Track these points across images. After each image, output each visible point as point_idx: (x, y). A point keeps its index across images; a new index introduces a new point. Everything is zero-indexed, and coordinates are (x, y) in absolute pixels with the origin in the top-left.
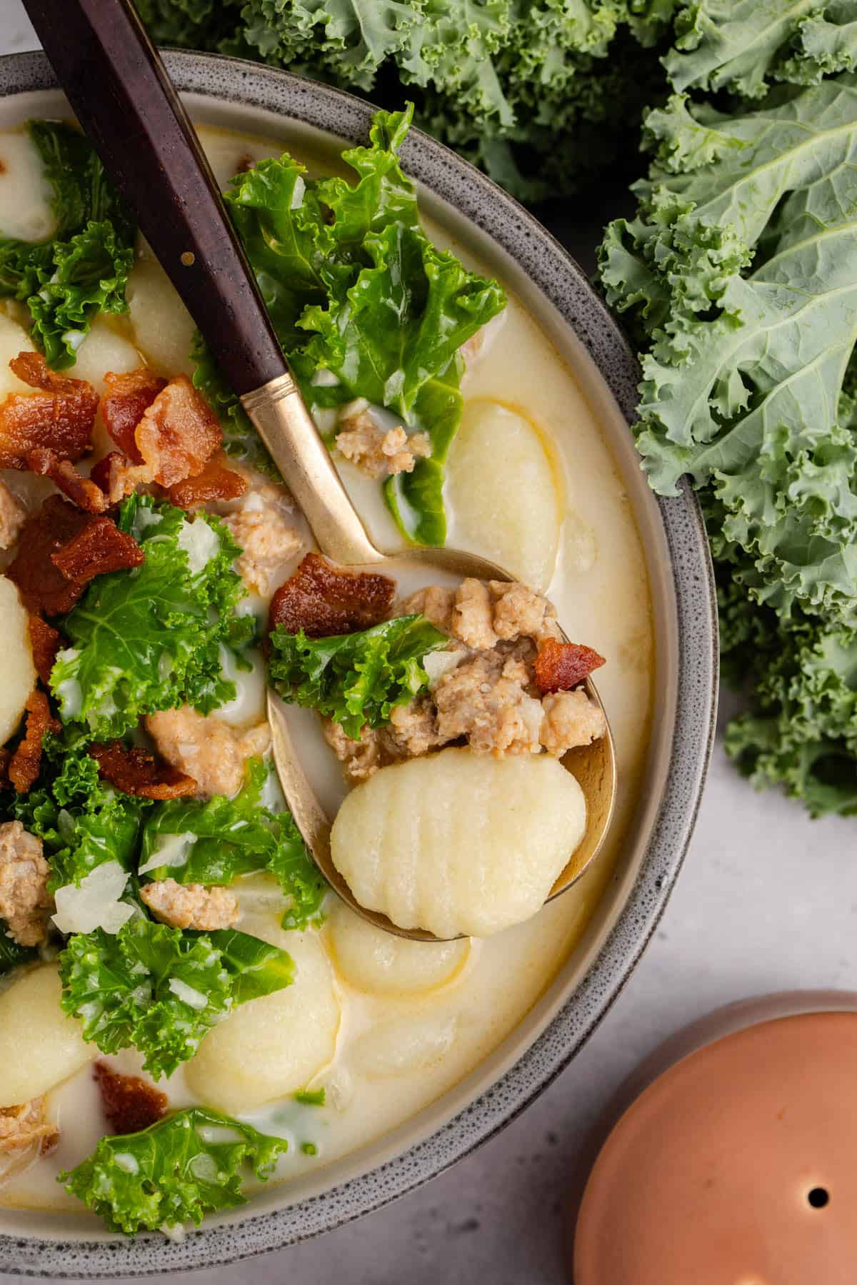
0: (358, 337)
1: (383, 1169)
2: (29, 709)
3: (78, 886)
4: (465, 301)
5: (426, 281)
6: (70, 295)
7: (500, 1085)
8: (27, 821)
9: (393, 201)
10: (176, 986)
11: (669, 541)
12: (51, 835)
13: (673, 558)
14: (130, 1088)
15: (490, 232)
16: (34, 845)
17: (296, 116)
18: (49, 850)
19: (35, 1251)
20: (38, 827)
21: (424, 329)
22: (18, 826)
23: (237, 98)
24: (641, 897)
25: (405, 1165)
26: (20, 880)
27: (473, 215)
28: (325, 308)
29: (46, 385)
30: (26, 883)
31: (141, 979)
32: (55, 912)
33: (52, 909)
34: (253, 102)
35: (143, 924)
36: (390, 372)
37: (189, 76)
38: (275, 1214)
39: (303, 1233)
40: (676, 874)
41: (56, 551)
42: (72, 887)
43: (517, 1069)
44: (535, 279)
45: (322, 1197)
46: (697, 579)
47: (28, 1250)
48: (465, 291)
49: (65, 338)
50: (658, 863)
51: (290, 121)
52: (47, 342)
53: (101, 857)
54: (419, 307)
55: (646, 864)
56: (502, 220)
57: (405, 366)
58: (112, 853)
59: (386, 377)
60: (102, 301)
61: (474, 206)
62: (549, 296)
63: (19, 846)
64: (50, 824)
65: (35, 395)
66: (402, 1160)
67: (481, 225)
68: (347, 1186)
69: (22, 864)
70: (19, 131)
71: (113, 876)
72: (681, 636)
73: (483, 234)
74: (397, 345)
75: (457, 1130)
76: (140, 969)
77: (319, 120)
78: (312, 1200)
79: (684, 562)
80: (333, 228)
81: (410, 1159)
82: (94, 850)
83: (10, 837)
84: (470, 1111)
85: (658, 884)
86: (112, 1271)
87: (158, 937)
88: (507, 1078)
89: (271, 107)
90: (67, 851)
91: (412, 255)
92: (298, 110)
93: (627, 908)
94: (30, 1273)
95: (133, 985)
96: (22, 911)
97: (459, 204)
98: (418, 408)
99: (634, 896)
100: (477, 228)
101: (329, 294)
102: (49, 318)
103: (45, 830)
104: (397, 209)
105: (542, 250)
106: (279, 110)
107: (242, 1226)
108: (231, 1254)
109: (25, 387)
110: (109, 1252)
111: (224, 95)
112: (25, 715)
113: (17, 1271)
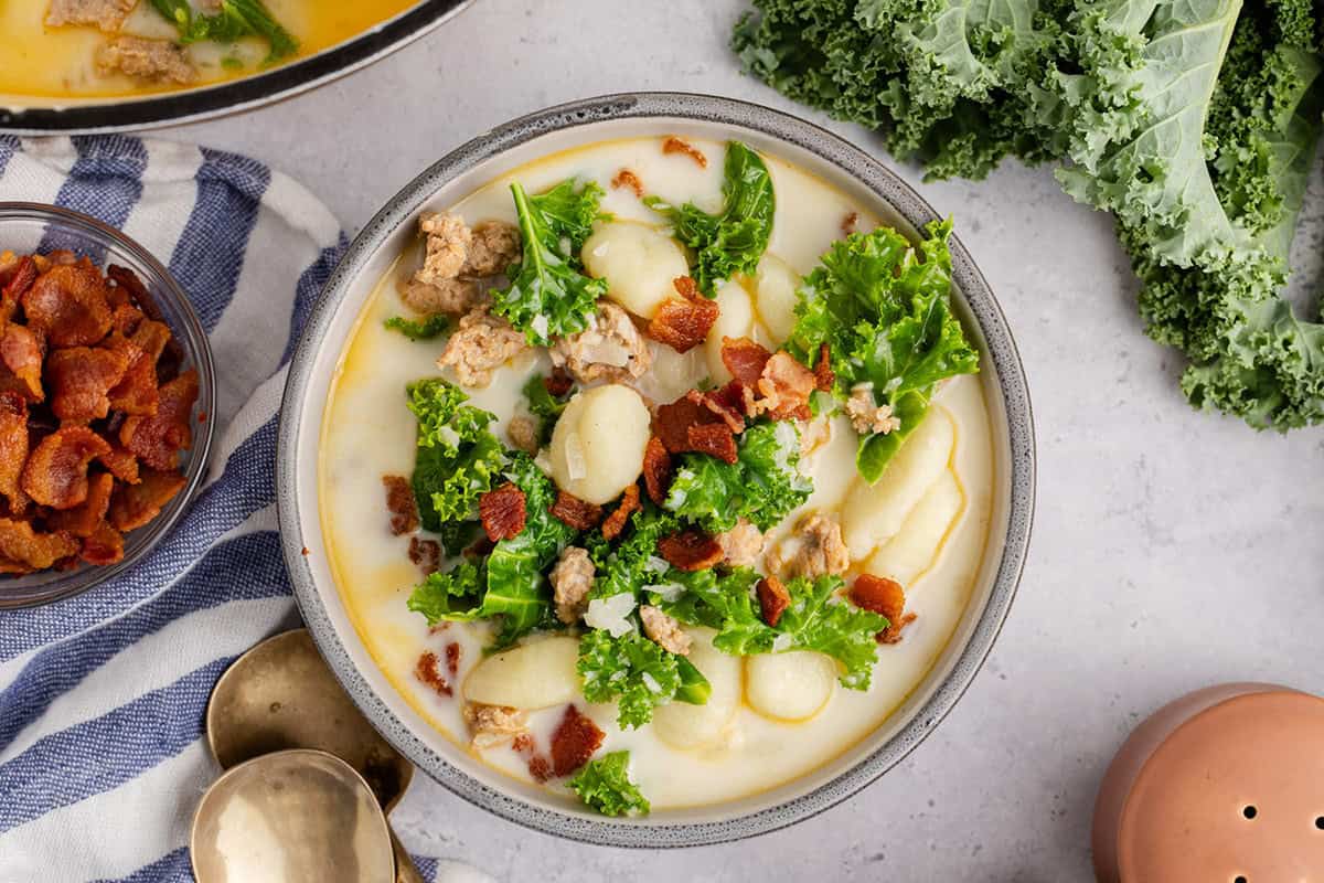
0: (885, 349)
1: (708, 825)
2: (627, 493)
3: (605, 601)
4: (956, 358)
5: (939, 335)
6: (723, 255)
7: (793, 803)
8: (591, 551)
9: (936, 277)
10: (646, 677)
11: (1010, 529)
12: (601, 565)
13: (1008, 539)
14: (585, 723)
15: (974, 310)
16: (590, 568)
17: (888, 200)
18: (598, 573)
19: (491, 796)
20: (596, 557)
21: (925, 362)
22: (585, 552)
23: (858, 176)
24: (915, 727)
25: (722, 827)
26: (575, 585)
27: (968, 297)
28: (874, 327)
29: (692, 299)
30: (577, 588)
31: (623, 667)
32: (587, 611)
33: (586, 609)
34: (867, 183)
35: (637, 636)
36: (895, 376)
37: (835, 153)
38: (636, 827)
39: (648, 844)
40: (940, 721)
41: (694, 426)
42: (601, 601)
43: (807, 798)
44: (991, 348)
45: (667, 828)
46: (1017, 557)
47: (487, 793)
48: (957, 352)
49: (714, 281)
50: (932, 710)
51: (863, 185)
52: (702, 280)
53: (624, 589)
54: (927, 348)
55: (925, 709)
56: (983, 306)
57: (904, 377)
58: (632, 588)
59: (892, 377)
60: (741, 265)
61: (970, 292)
62: (994, 361)
63: (582, 565)
64: (603, 558)
65: (685, 303)
66: (721, 824)
67: (971, 304)
68: (684, 827)
69: (580, 576)
70: (721, 144)
71: (628, 601)
72: (995, 586)
73: (970, 311)
74: (905, 363)
75: (759, 819)
76: (626, 662)
77: (901, 207)
78: (661, 827)
79: (1013, 544)
80: (895, 281)
81: (726, 826)
82: (620, 583)
83: (579, 558)
84: (770, 811)
85: (928, 723)
86: (530, 823)
87: (647, 648)
88: (799, 800)
89: (876, 189)
90: (606, 578)
91: (936, 319)
92: (891, 197)
93: (904, 730)
94: (483, 807)
95: (618, 669)
96: (569, 603)
97: (963, 288)
98: (899, 403)
99: (911, 724)
100: (968, 305)
101: (880, 320)
102: (708, 266)
103: (599, 560)
104: (937, 282)
105: (1001, 332)
106: (880, 193)
107: (615, 827)
108: (602, 840)
109: (680, 297)
110: (534, 813)
111: (851, 171)
112: (623, 495)
113: (476, 804)
